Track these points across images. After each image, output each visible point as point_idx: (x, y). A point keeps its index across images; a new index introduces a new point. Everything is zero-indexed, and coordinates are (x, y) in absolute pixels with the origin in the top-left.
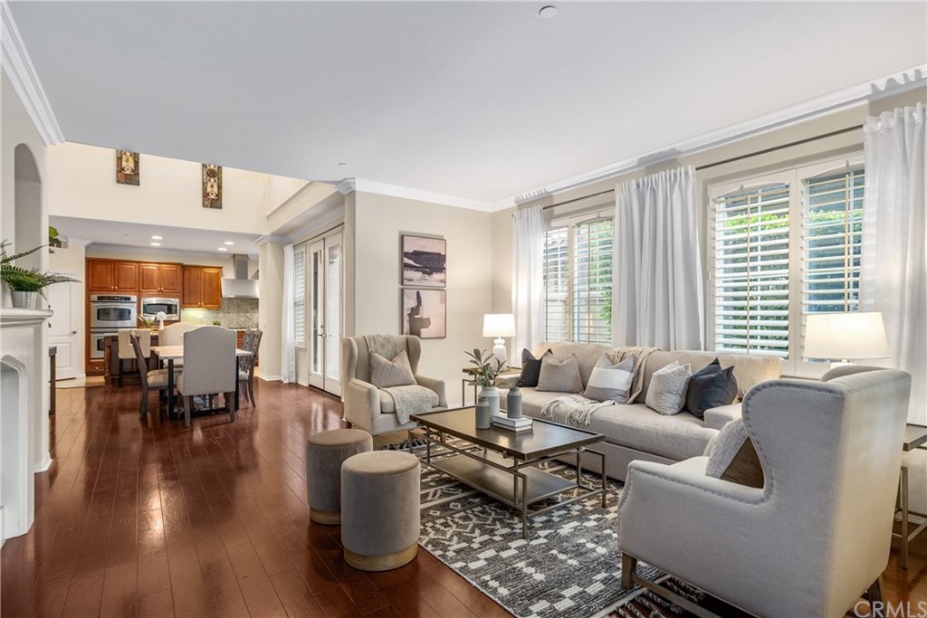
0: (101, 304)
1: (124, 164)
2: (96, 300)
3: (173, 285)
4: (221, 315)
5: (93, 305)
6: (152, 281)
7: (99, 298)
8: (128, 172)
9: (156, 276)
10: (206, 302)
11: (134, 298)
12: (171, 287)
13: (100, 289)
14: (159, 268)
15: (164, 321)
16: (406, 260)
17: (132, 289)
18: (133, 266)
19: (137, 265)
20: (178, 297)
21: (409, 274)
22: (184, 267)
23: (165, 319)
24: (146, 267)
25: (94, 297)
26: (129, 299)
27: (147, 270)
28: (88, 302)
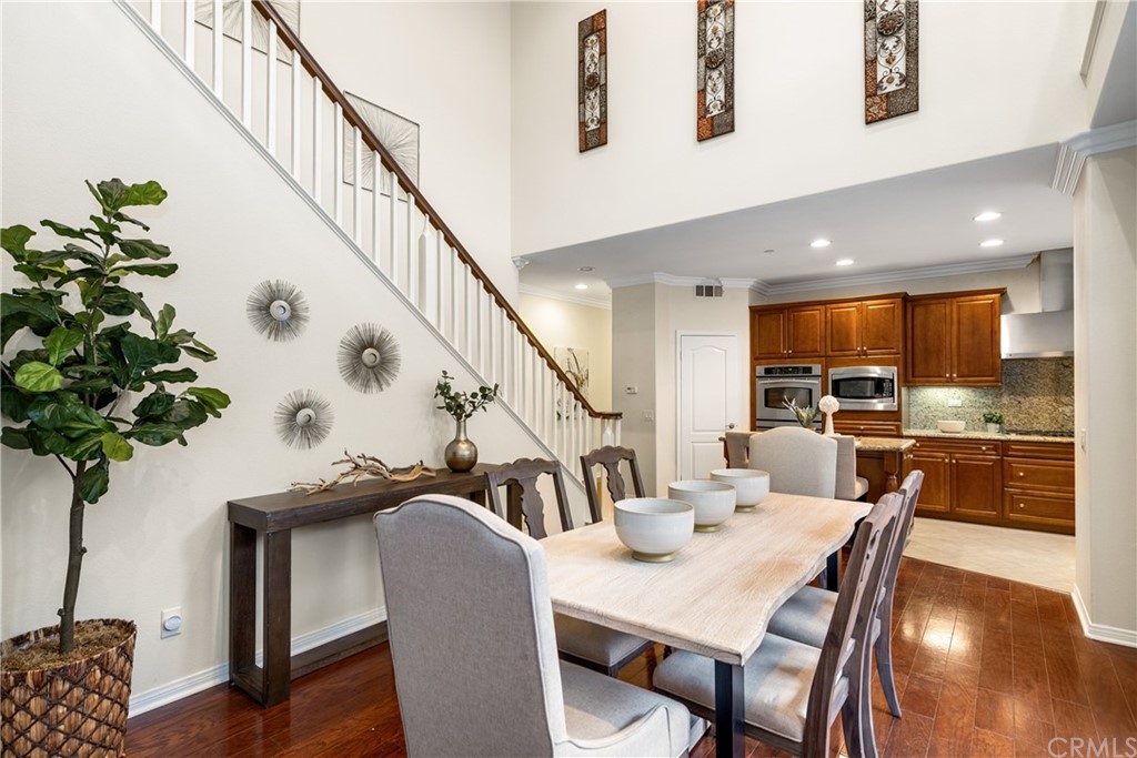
0: (769, 381)
1: (709, 98)
2: (763, 373)
3: (886, 340)
4: (1005, 400)
5: (759, 382)
6: (848, 336)
7: (768, 371)
8: (715, 112)
9: (854, 326)
10: (964, 370)
11: (817, 369)
12: (882, 343)
13: (769, 357)
14: (860, 310)
15: (834, 413)
17: (814, 355)
18: (817, 313)
19: (822, 308)
20: (895, 363)
22: (907, 300)
23: (835, 408)
24: (836, 310)
25: (760, 370)
26: (808, 370)
27: (839, 315)
28: (754, 378)
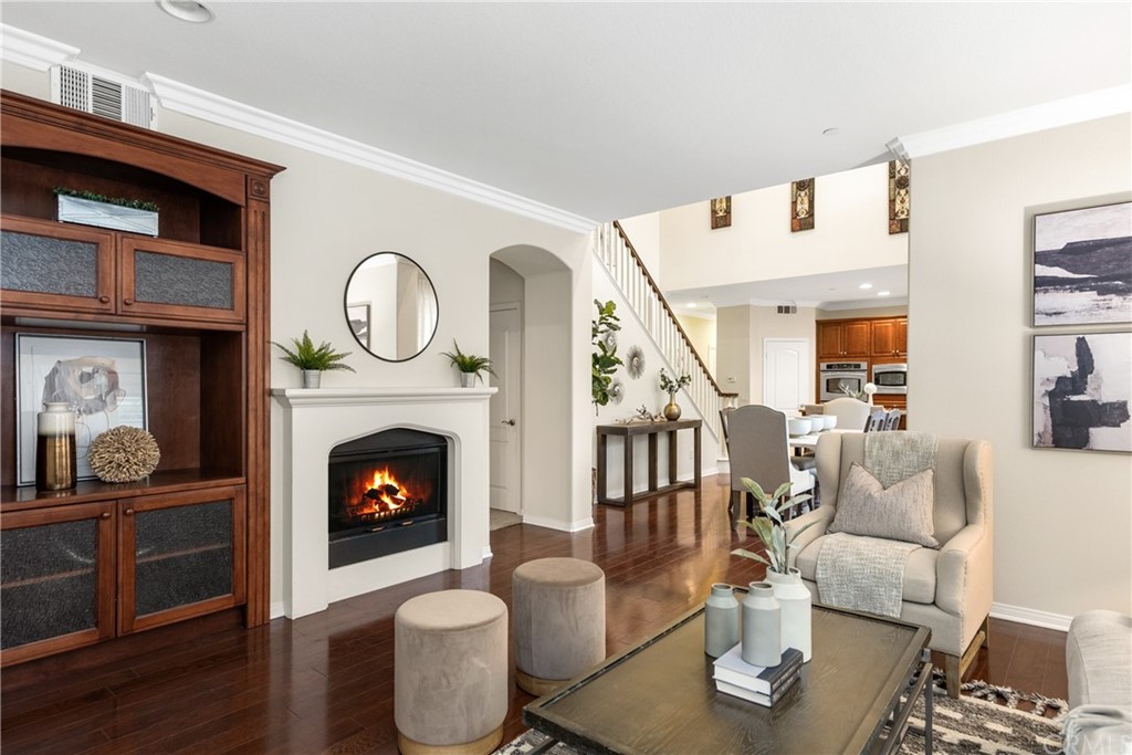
0: (830, 374)
1: (799, 207)
2: (825, 368)
5: (822, 375)
6: (886, 342)
7: (829, 367)
8: (803, 216)
11: (864, 366)
13: (830, 356)
14: (894, 325)
15: (874, 395)
16: (1043, 271)
17: (862, 356)
18: (865, 326)
19: (868, 323)
21: (1049, 300)
23: (875, 392)
24: (879, 324)
25: (823, 366)
26: (859, 366)
27: (880, 328)
28: (818, 371)
